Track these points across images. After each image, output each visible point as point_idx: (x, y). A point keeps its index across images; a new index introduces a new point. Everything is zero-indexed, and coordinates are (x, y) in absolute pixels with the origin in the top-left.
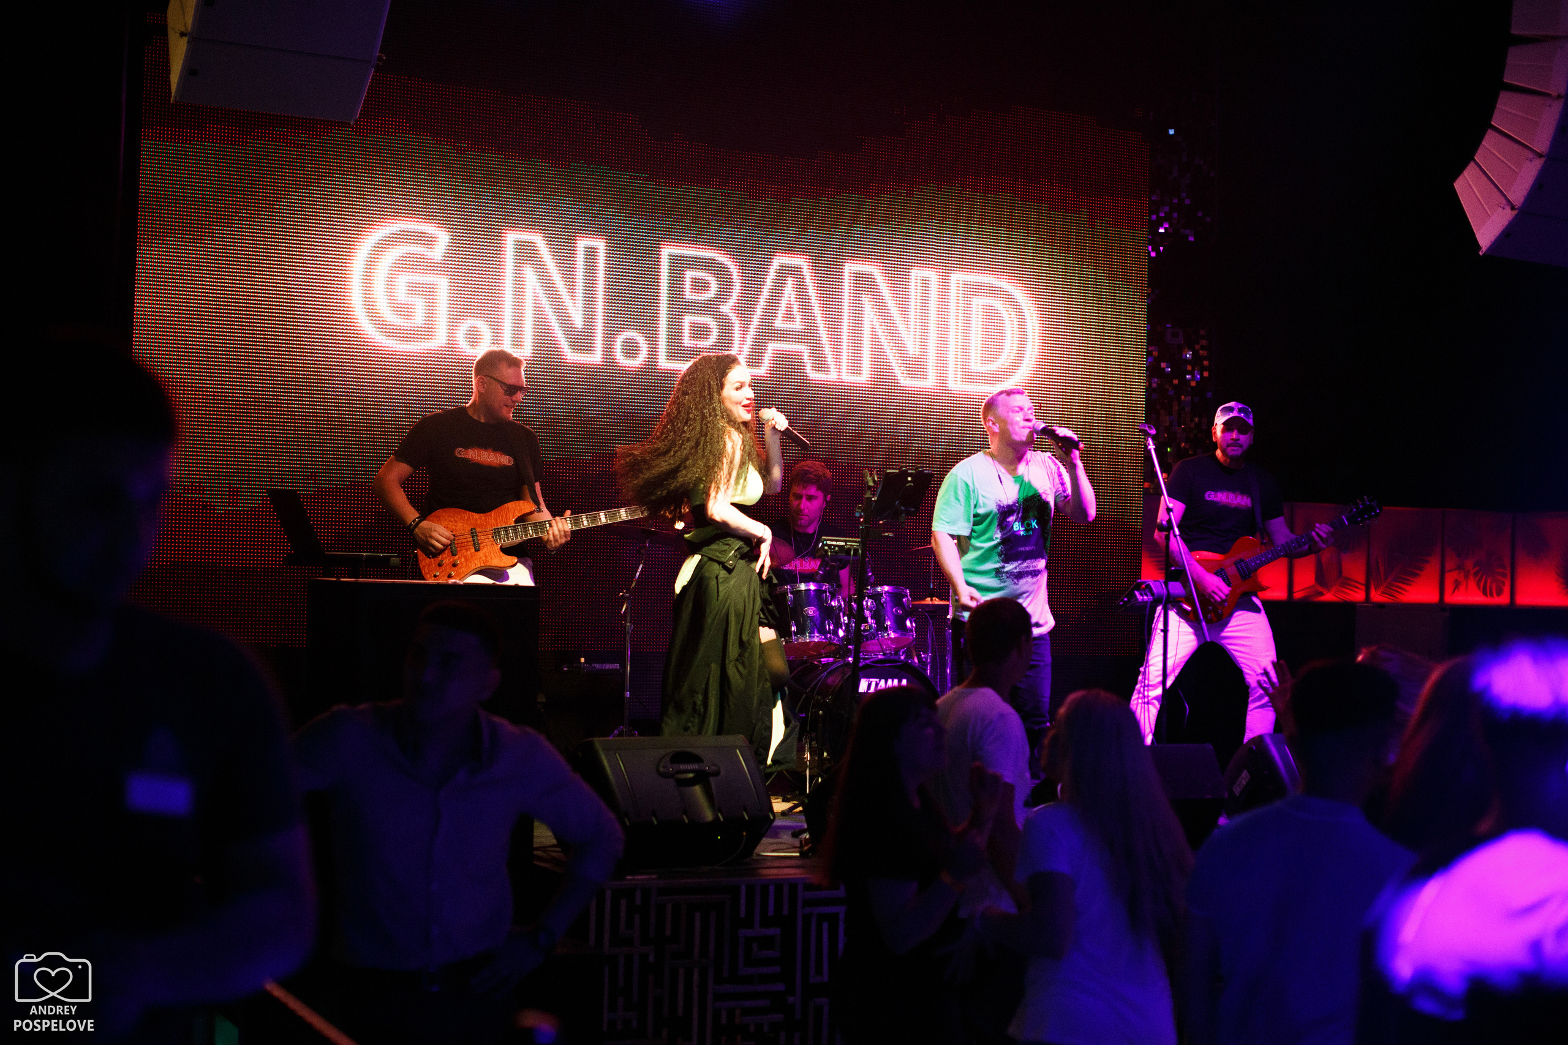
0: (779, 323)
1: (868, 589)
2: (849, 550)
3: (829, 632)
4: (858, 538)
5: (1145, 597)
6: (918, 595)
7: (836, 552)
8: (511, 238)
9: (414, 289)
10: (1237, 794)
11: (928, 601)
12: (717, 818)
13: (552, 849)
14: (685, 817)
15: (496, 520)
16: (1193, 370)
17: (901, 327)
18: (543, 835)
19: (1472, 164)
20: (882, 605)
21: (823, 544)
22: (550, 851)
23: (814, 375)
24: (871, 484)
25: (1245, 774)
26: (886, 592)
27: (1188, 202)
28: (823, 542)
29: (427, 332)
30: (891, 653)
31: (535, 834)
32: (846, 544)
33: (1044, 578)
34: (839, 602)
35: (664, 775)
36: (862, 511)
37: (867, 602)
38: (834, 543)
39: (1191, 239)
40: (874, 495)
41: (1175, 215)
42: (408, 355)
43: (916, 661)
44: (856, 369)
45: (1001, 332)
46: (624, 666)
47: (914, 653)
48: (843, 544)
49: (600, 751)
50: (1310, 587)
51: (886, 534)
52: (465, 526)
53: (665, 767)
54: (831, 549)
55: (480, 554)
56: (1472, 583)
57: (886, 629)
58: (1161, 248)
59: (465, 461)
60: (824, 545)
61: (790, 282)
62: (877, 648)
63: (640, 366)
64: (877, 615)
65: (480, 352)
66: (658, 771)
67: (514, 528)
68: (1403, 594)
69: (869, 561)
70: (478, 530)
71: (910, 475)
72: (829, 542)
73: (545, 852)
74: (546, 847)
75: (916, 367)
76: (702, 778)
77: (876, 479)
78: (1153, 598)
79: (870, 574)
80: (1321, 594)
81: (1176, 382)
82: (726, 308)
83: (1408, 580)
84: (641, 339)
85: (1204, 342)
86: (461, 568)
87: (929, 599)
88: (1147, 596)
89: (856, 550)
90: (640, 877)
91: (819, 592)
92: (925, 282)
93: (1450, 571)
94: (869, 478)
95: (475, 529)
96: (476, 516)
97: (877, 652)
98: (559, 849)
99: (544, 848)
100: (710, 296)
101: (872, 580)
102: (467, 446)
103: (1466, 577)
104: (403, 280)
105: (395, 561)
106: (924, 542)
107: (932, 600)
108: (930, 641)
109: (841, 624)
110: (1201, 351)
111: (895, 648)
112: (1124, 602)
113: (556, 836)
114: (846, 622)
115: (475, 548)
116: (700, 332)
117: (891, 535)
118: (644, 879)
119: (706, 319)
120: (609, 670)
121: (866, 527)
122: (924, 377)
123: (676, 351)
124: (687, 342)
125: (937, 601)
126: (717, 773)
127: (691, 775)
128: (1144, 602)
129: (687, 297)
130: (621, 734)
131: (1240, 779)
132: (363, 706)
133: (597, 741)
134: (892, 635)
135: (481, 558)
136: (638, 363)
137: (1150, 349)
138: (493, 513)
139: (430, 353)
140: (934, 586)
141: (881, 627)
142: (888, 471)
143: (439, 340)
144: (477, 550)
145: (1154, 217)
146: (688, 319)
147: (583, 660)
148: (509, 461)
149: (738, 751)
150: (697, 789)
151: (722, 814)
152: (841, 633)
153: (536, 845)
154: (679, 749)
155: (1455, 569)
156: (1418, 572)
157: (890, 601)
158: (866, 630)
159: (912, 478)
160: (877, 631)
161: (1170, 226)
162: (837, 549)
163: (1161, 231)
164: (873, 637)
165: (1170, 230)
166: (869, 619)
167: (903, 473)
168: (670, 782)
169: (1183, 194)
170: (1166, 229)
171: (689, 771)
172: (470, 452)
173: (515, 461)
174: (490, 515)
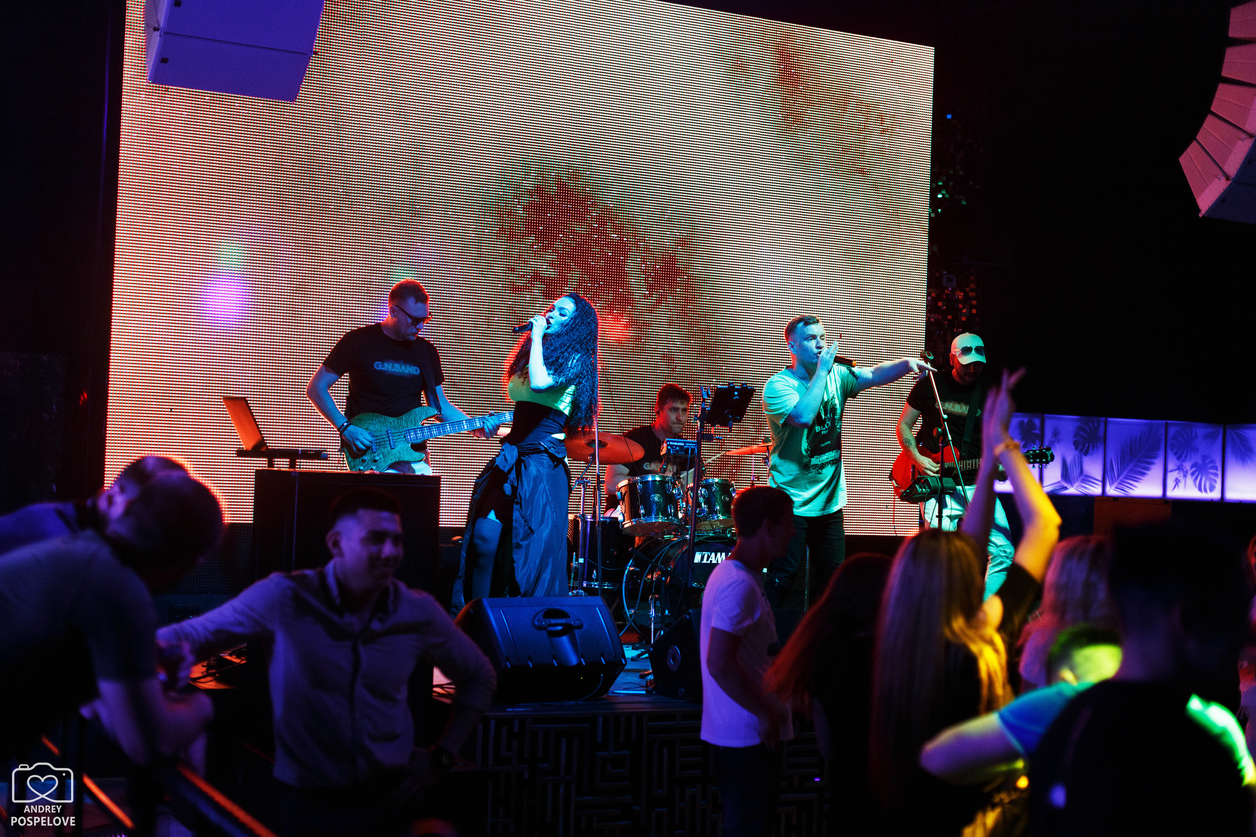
1: (702, 481)
2: (688, 449)
3: (670, 514)
5: (924, 490)
7: (677, 451)
12: (580, 663)
14: (555, 662)
15: (407, 422)
16: (964, 308)
19: (1194, 142)
20: (713, 493)
22: (446, 688)
24: (706, 397)
26: (717, 483)
27: (961, 173)
28: (667, 443)
30: (719, 532)
31: (433, 676)
32: (685, 445)
34: (678, 490)
35: (540, 628)
37: (701, 491)
39: (964, 203)
40: (707, 405)
41: (951, 183)
49: (488, 610)
50: (1056, 483)
52: (382, 428)
53: (538, 621)
54: (673, 448)
56: (1190, 481)
57: (715, 512)
58: (940, 210)
60: (667, 445)
62: (709, 527)
64: (709, 501)
66: (534, 624)
67: (422, 430)
68: (1133, 489)
70: (392, 431)
71: (737, 390)
73: (441, 689)
74: (442, 685)
76: (568, 630)
77: (709, 392)
80: (1066, 488)
81: (950, 317)
83: (1136, 478)
85: (972, 286)
86: (378, 463)
88: (925, 488)
89: (693, 450)
90: (518, 709)
91: (663, 482)
93: (1172, 471)
94: (704, 392)
95: (390, 430)
96: (391, 419)
97: (709, 531)
99: (439, 686)
102: (383, 360)
103: (1185, 476)
109: (680, 508)
110: (970, 294)
111: (723, 528)
114: (684, 506)
118: (522, 711)
121: (701, 431)
126: (580, 627)
127: (560, 628)
134: (721, 517)
137: (929, 291)
138: (404, 417)
141: (711, 511)
142: (719, 386)
145: (934, 185)
148: (416, 371)
149: (597, 609)
150: (565, 639)
151: (584, 659)
152: (680, 515)
153: (435, 683)
154: (550, 607)
155: (1176, 470)
156: (1145, 471)
157: (720, 490)
158: (699, 514)
159: (738, 392)
160: (709, 514)
161: (946, 193)
162: (678, 448)
163: (940, 196)
164: (706, 518)
165: (947, 196)
166: (703, 504)
167: (731, 389)
168: (544, 633)
169: (958, 167)
170: (943, 195)
171: (558, 625)
172: (386, 365)
173: (421, 371)
174: (402, 418)
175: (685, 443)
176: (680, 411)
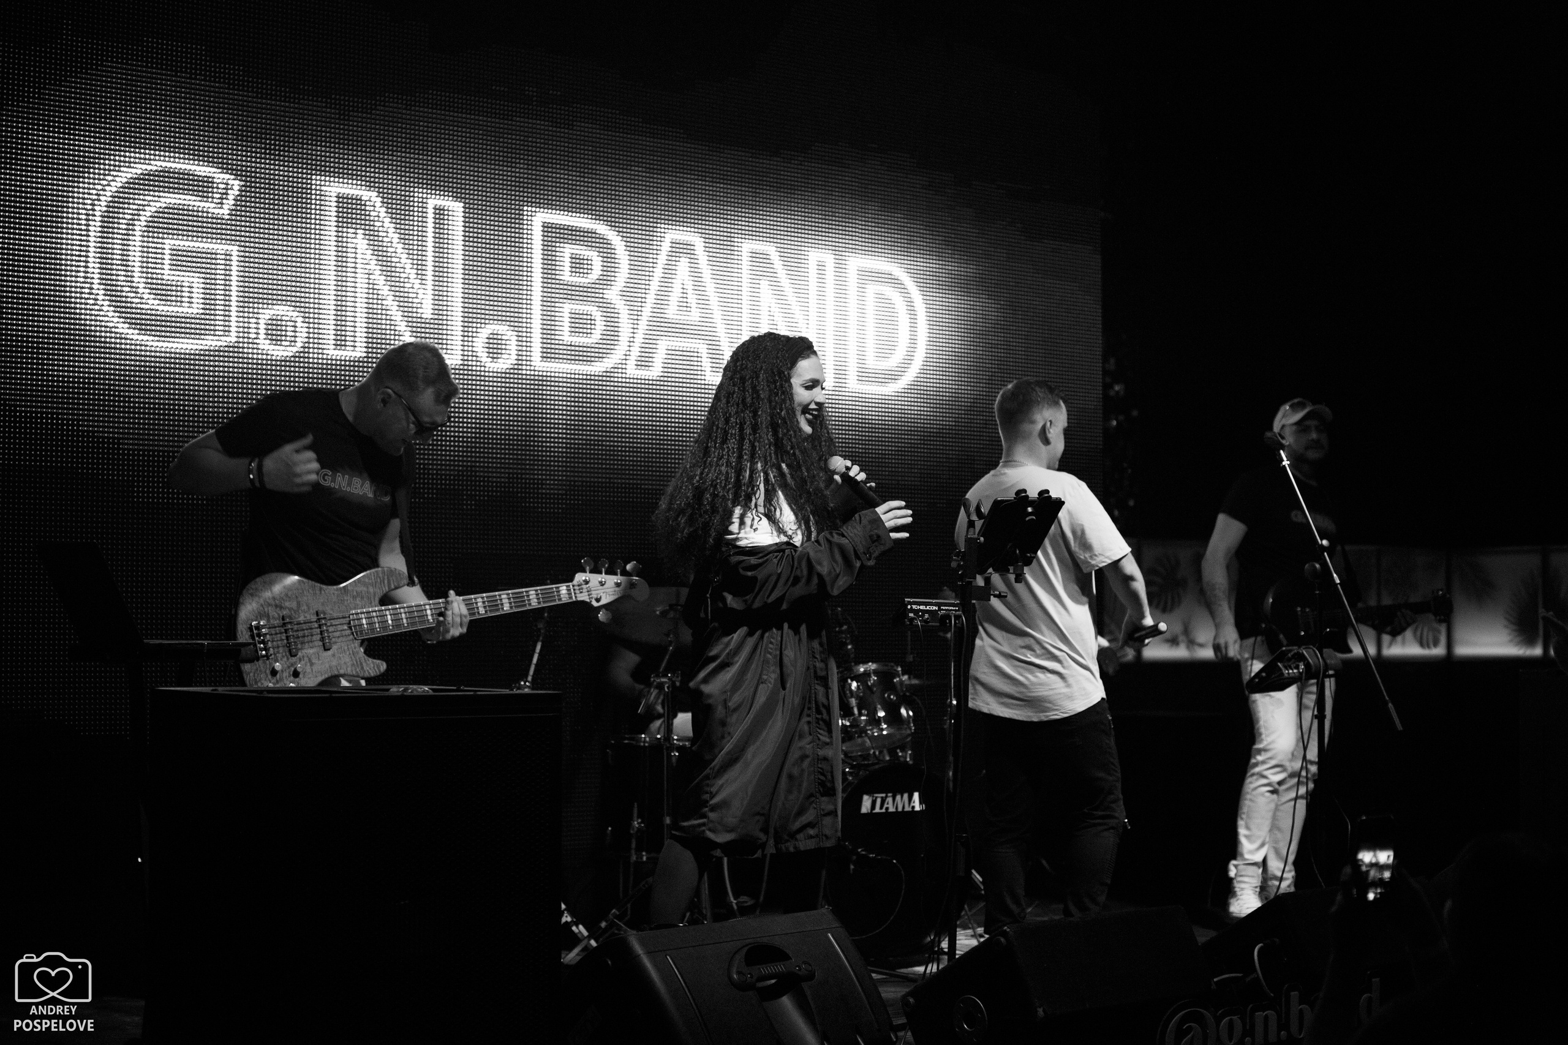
0: (674, 314)
2: (946, 616)
4: (958, 599)
7: (926, 621)
8: (332, 192)
20: (870, 689)
21: (906, 609)
28: (905, 606)
32: (940, 609)
36: (960, 559)
37: (851, 686)
38: (922, 607)
48: (937, 608)
49: (642, 955)
53: (740, 973)
54: (918, 616)
56: (1409, 632)
57: (877, 722)
60: (907, 611)
61: (683, 263)
63: (507, 370)
64: (865, 704)
66: (732, 981)
72: (914, 607)
82: (612, 294)
84: (508, 335)
89: (957, 617)
92: (821, 266)
100: (593, 277)
116: (580, 324)
119: (588, 308)
121: (967, 583)
123: (553, 348)
124: (566, 336)
126: (811, 976)
134: (888, 731)
136: (505, 361)
141: (873, 720)
146: (567, 309)
149: (830, 936)
159: (1034, 508)
160: (867, 725)
162: (927, 616)
166: (856, 709)
172: (339, 477)
175: (939, 605)
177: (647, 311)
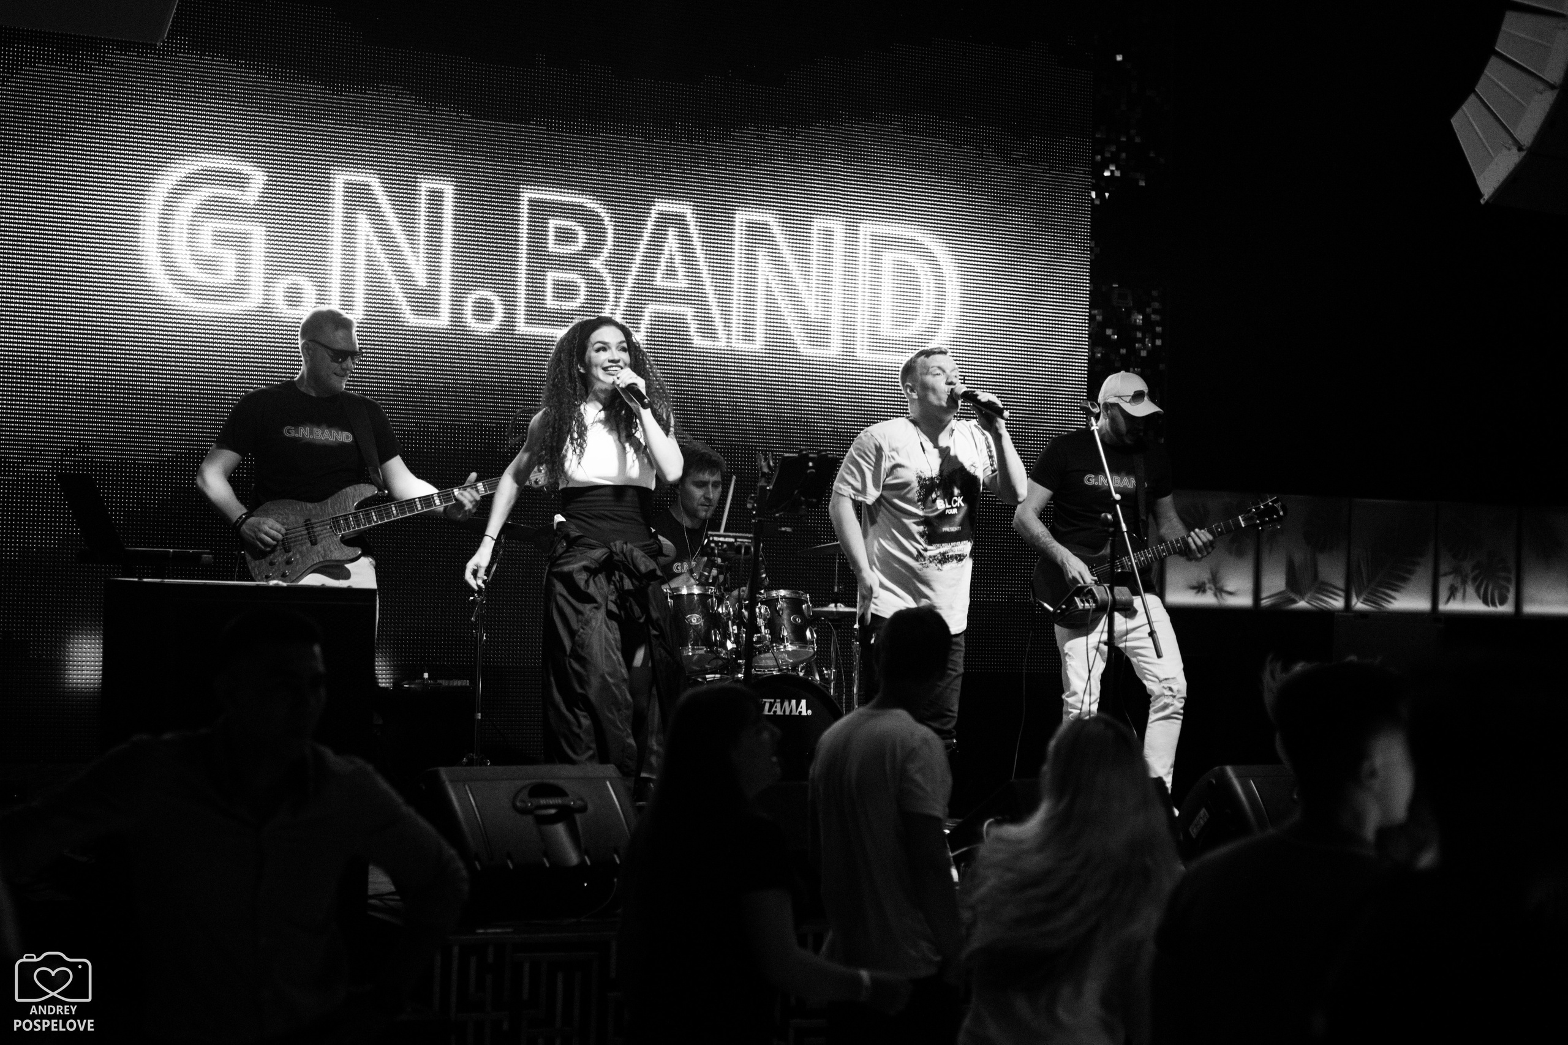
0: (659, 281)
1: (761, 594)
2: (740, 547)
3: (715, 643)
4: (749, 533)
5: (1087, 605)
6: (820, 600)
7: (724, 550)
8: (340, 179)
9: (222, 238)
10: (1194, 837)
11: (832, 607)
12: (583, 862)
13: (391, 897)
14: (545, 860)
15: (333, 507)
16: (1144, 337)
17: (801, 286)
18: (379, 881)
19: (1472, 97)
20: (778, 612)
21: (709, 540)
22: (388, 899)
23: (698, 342)
24: (766, 470)
25: (1203, 811)
26: (783, 597)
27: (1138, 140)
28: (708, 538)
29: (238, 289)
30: (787, 669)
31: (370, 879)
32: (736, 541)
33: (968, 564)
34: (727, 608)
35: (523, 811)
36: (755, 502)
37: (760, 609)
38: (722, 539)
39: (1142, 183)
40: (769, 483)
41: (1124, 155)
42: (218, 318)
43: (817, 678)
44: (749, 337)
45: (918, 292)
46: (474, 683)
47: (815, 669)
49: (447, 783)
50: (1280, 593)
51: (783, 529)
52: (298, 518)
53: (523, 801)
54: (718, 546)
55: (318, 547)
56: (1470, 590)
57: (782, 641)
58: (1107, 195)
59: (295, 440)
60: (709, 542)
61: (672, 233)
62: (771, 663)
63: (494, 331)
64: (773, 624)
65: (304, 313)
66: (514, 807)
67: (356, 516)
68: (1389, 602)
69: (763, 560)
70: (313, 521)
71: (812, 459)
72: (716, 539)
73: (381, 900)
74: (383, 895)
75: (818, 333)
76: (566, 814)
77: (771, 464)
78: (1097, 606)
79: (764, 576)
80: (1295, 602)
81: (1123, 351)
82: (597, 264)
83: (1397, 586)
84: (496, 300)
85: (1156, 305)
86: (297, 564)
87: (832, 605)
88: (1089, 602)
89: (747, 548)
90: (494, 931)
91: (703, 597)
92: (828, 233)
93: (1445, 575)
94: (764, 464)
95: (309, 520)
96: (310, 505)
97: (771, 667)
98: (397, 897)
99: (379, 896)
100: (577, 248)
101: (766, 583)
102: (297, 424)
103: (1464, 583)
104: (209, 228)
105: (207, 557)
106: (827, 539)
107: (836, 606)
108: (833, 655)
109: (730, 635)
110: (1153, 316)
111: (792, 663)
112: (1062, 610)
113: (395, 883)
114: (736, 632)
115: (311, 541)
116: (565, 291)
117: (789, 529)
118: (497, 933)
119: (572, 276)
120: (457, 687)
121: (759, 521)
122: (826, 345)
123: (537, 315)
124: (550, 303)
125: (842, 608)
126: (583, 809)
127: (553, 811)
128: (1086, 611)
129: (550, 250)
130: (470, 763)
131: (1197, 818)
132: (167, 736)
133: (444, 773)
134: (790, 648)
135: (319, 552)
136: (492, 327)
137: (1093, 312)
138: (329, 501)
139: (248, 315)
140: (839, 589)
141: (777, 638)
142: (786, 455)
143: (253, 300)
144: (314, 543)
145: (1098, 158)
146: (551, 276)
147: (426, 675)
148: (347, 437)
149: (608, 783)
150: (560, 829)
151: (589, 858)
152: (730, 645)
153: (370, 893)
154: (540, 781)
155: (1451, 573)
156: (1407, 575)
157: (788, 607)
158: (758, 642)
159: (814, 463)
160: (772, 642)
161: (1117, 169)
162: (725, 546)
163: (1107, 174)
164: (767, 649)
165: (1118, 174)
166: (763, 628)
167: (804, 459)
168: (529, 819)
169: (1133, 132)
170: (1112, 172)
171: (550, 804)
172: (301, 430)
173: (354, 437)
174: (327, 503)
175: (736, 538)
176: (710, 486)
177: (630, 281)
